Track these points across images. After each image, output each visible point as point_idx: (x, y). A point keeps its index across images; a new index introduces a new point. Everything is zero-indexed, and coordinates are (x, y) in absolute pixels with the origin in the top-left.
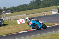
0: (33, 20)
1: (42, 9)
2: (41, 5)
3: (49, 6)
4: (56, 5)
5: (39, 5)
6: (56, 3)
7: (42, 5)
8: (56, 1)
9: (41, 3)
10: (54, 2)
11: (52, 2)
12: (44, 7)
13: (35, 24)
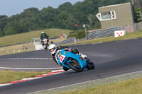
0: (67, 50)
1: (10, 37)
2: (8, 29)
3: (27, 31)
4: (45, 27)
5: (3, 27)
6: (44, 21)
7: (10, 27)
8: (43, 19)
9: (9, 23)
10: (40, 20)
11: (33, 21)
12: (14, 34)
13: (73, 59)
